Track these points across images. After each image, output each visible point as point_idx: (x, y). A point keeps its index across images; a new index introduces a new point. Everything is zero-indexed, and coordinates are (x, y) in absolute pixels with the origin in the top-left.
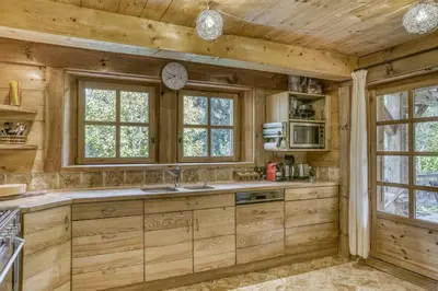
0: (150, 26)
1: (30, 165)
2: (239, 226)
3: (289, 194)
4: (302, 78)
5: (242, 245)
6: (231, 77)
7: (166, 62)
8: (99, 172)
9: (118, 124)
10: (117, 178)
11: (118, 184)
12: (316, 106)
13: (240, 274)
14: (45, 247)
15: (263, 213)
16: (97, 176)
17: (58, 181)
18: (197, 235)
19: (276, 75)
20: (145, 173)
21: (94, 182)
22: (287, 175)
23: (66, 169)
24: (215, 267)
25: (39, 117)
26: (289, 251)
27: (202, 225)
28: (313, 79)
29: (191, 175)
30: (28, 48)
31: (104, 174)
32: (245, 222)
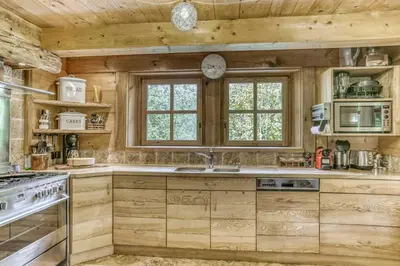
0: (159, 28)
1: (107, 145)
2: (260, 212)
3: (325, 185)
4: (353, 50)
5: (264, 233)
6: (273, 60)
7: (205, 54)
8: (152, 152)
9: (172, 112)
10: (166, 158)
11: (167, 163)
12: (383, 81)
13: (262, 261)
14: (90, 205)
15: (290, 202)
16: (151, 155)
17: (124, 157)
18: (215, 214)
19: (330, 50)
20: (189, 154)
21: (149, 161)
22: (339, 163)
23: (131, 149)
24: (233, 248)
25: (112, 110)
26: (324, 250)
27: (220, 206)
28: (377, 48)
29: (232, 158)
30: (105, 61)
31: (157, 154)
32: (267, 209)
